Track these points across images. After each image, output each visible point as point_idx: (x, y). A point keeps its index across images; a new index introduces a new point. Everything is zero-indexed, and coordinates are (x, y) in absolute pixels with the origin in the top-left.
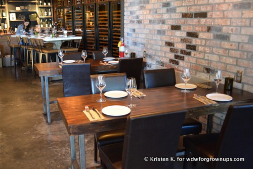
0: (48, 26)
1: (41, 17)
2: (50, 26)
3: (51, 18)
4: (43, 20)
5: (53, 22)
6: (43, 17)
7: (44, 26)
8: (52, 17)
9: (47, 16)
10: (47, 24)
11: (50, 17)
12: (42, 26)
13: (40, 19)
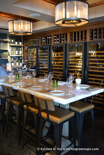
0: (19, 64)
1: (12, 55)
2: (21, 64)
3: (21, 57)
4: (14, 58)
5: (23, 60)
6: (14, 55)
7: (15, 64)
8: (23, 55)
9: (18, 55)
10: (17, 63)
11: (20, 55)
12: (13, 64)
13: (11, 57)
